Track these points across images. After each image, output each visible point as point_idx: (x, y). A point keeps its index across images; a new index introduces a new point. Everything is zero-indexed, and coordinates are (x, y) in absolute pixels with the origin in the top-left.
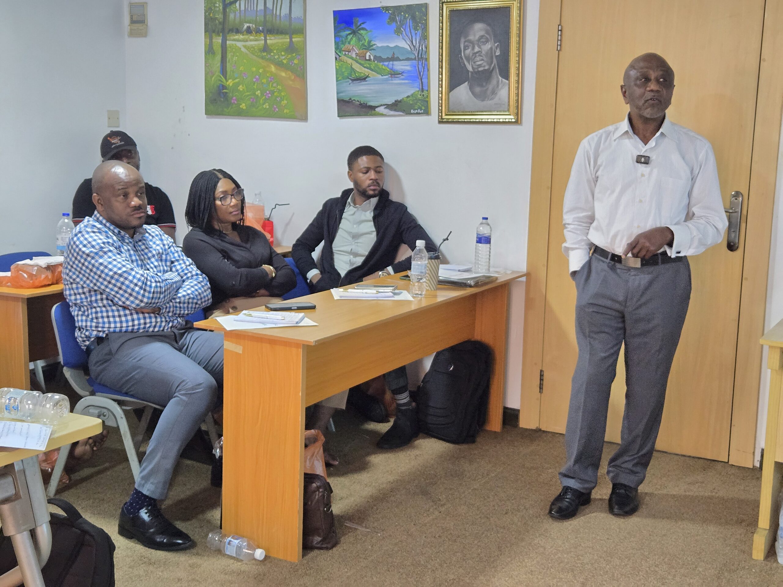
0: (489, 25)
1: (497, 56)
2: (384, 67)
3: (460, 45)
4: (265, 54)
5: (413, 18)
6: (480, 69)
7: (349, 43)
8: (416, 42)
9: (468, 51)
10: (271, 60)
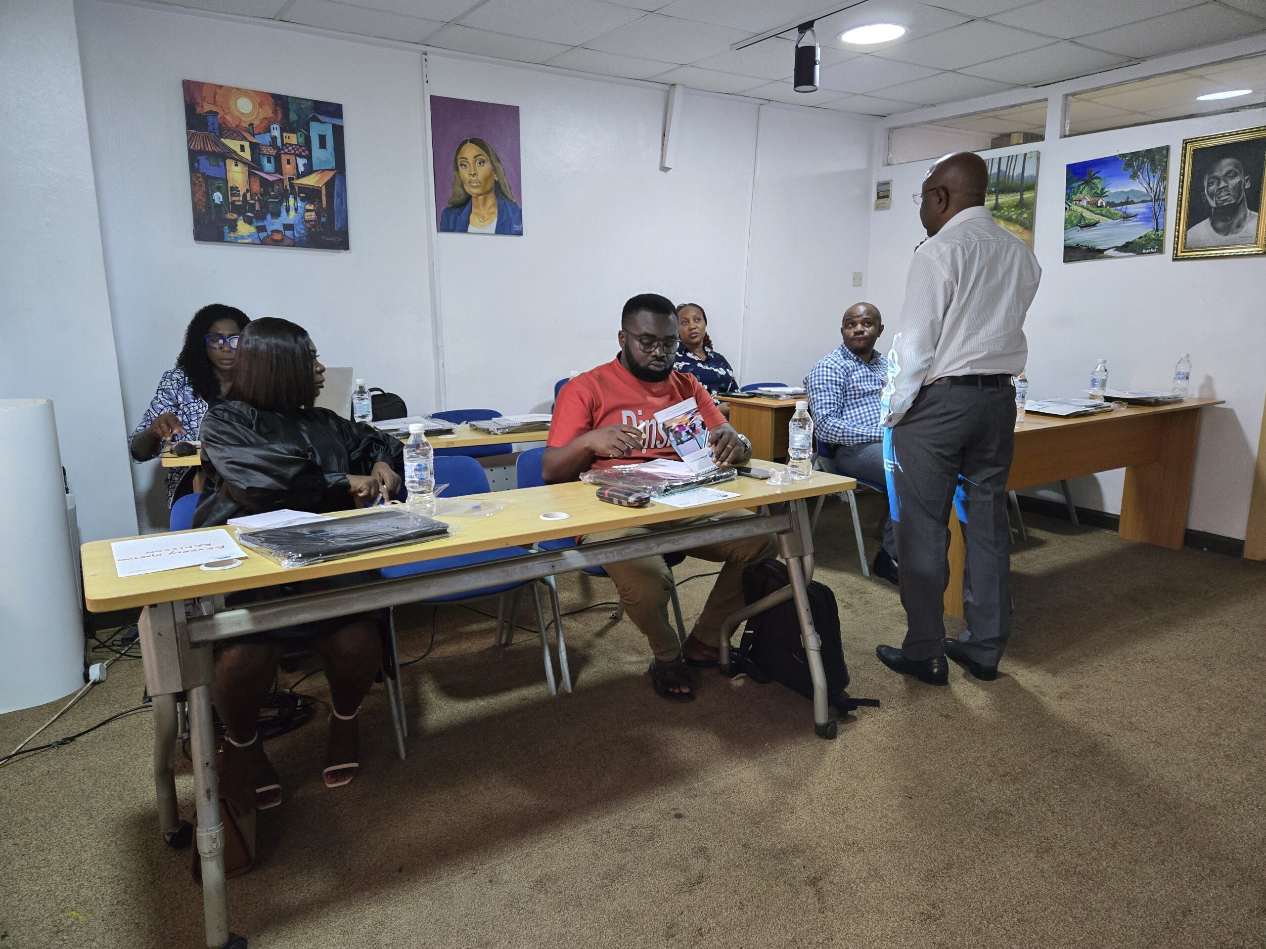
0: (1238, 159)
1: (1245, 190)
2: (1116, 212)
3: (1203, 183)
5: (1152, 161)
6: (1225, 204)
7: (1081, 193)
8: (1154, 185)
9: (1212, 188)
10: (1000, 217)
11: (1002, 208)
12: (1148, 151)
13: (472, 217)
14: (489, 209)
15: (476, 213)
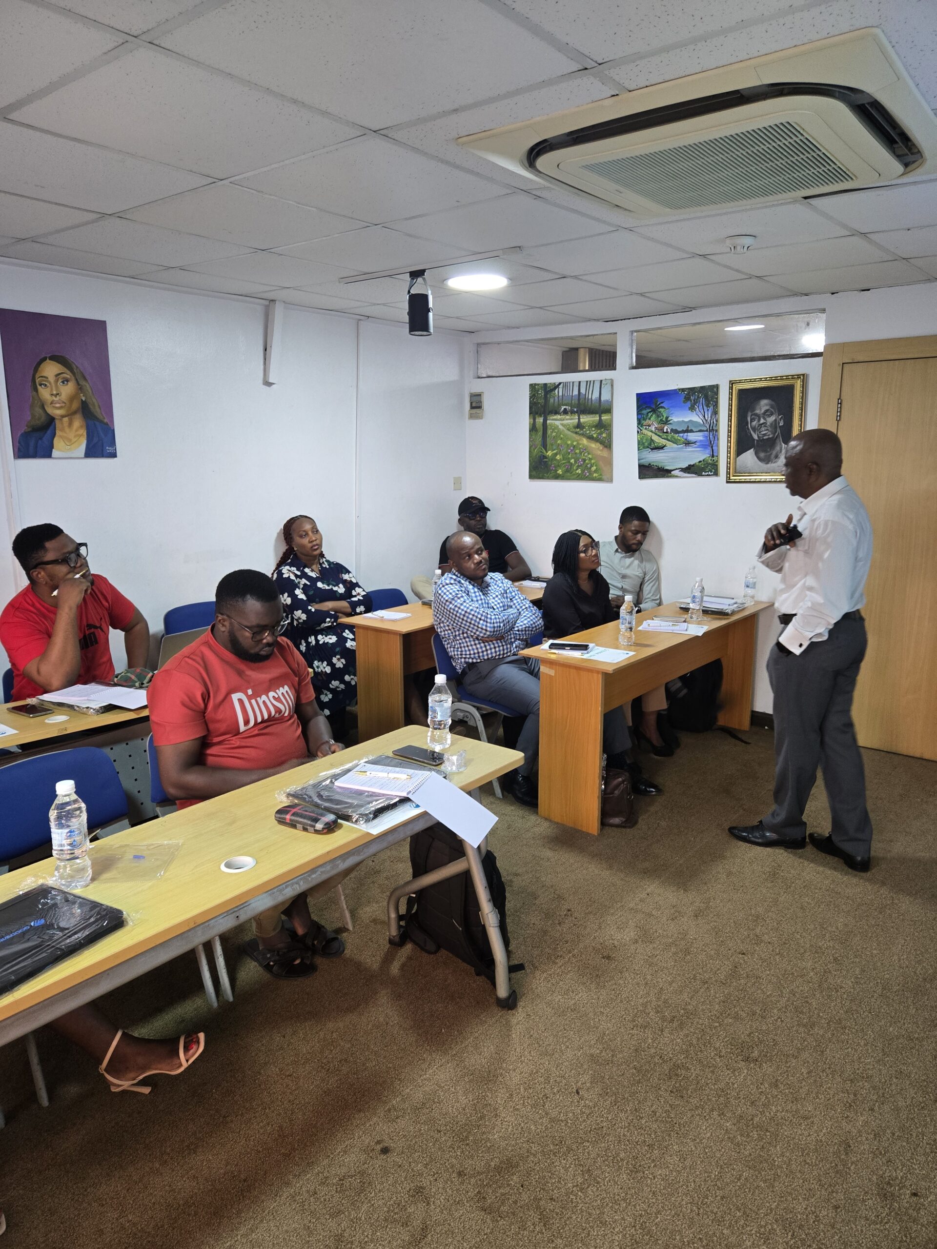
0: (773, 400)
1: (780, 427)
2: (679, 438)
3: (747, 418)
4: (579, 430)
5: (706, 397)
6: (765, 438)
7: (650, 419)
8: (708, 416)
9: (754, 423)
10: (583, 435)
11: (584, 427)
12: (702, 388)
13: (56, 441)
14: (76, 431)
15: (61, 437)
